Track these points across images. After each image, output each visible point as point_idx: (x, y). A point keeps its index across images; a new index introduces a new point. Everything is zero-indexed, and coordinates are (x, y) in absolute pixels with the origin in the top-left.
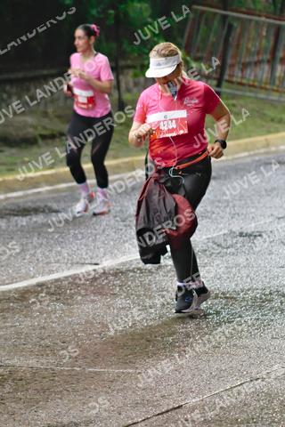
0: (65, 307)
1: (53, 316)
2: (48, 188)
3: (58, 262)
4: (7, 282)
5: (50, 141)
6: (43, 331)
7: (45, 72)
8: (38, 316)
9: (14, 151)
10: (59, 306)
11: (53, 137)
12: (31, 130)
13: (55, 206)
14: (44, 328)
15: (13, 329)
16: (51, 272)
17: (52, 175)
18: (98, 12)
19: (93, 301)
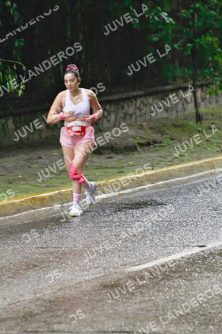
0: (187, 283)
1: (180, 291)
2: (150, 185)
3: (172, 245)
4: (137, 263)
5: (146, 148)
6: (175, 303)
7: (135, 94)
8: (168, 291)
9: (120, 156)
10: (182, 282)
11: (148, 144)
12: (131, 140)
13: (159, 200)
14: (174, 301)
15: (151, 302)
16: (169, 254)
17: (152, 175)
18: (179, 46)
19: (208, 277)
